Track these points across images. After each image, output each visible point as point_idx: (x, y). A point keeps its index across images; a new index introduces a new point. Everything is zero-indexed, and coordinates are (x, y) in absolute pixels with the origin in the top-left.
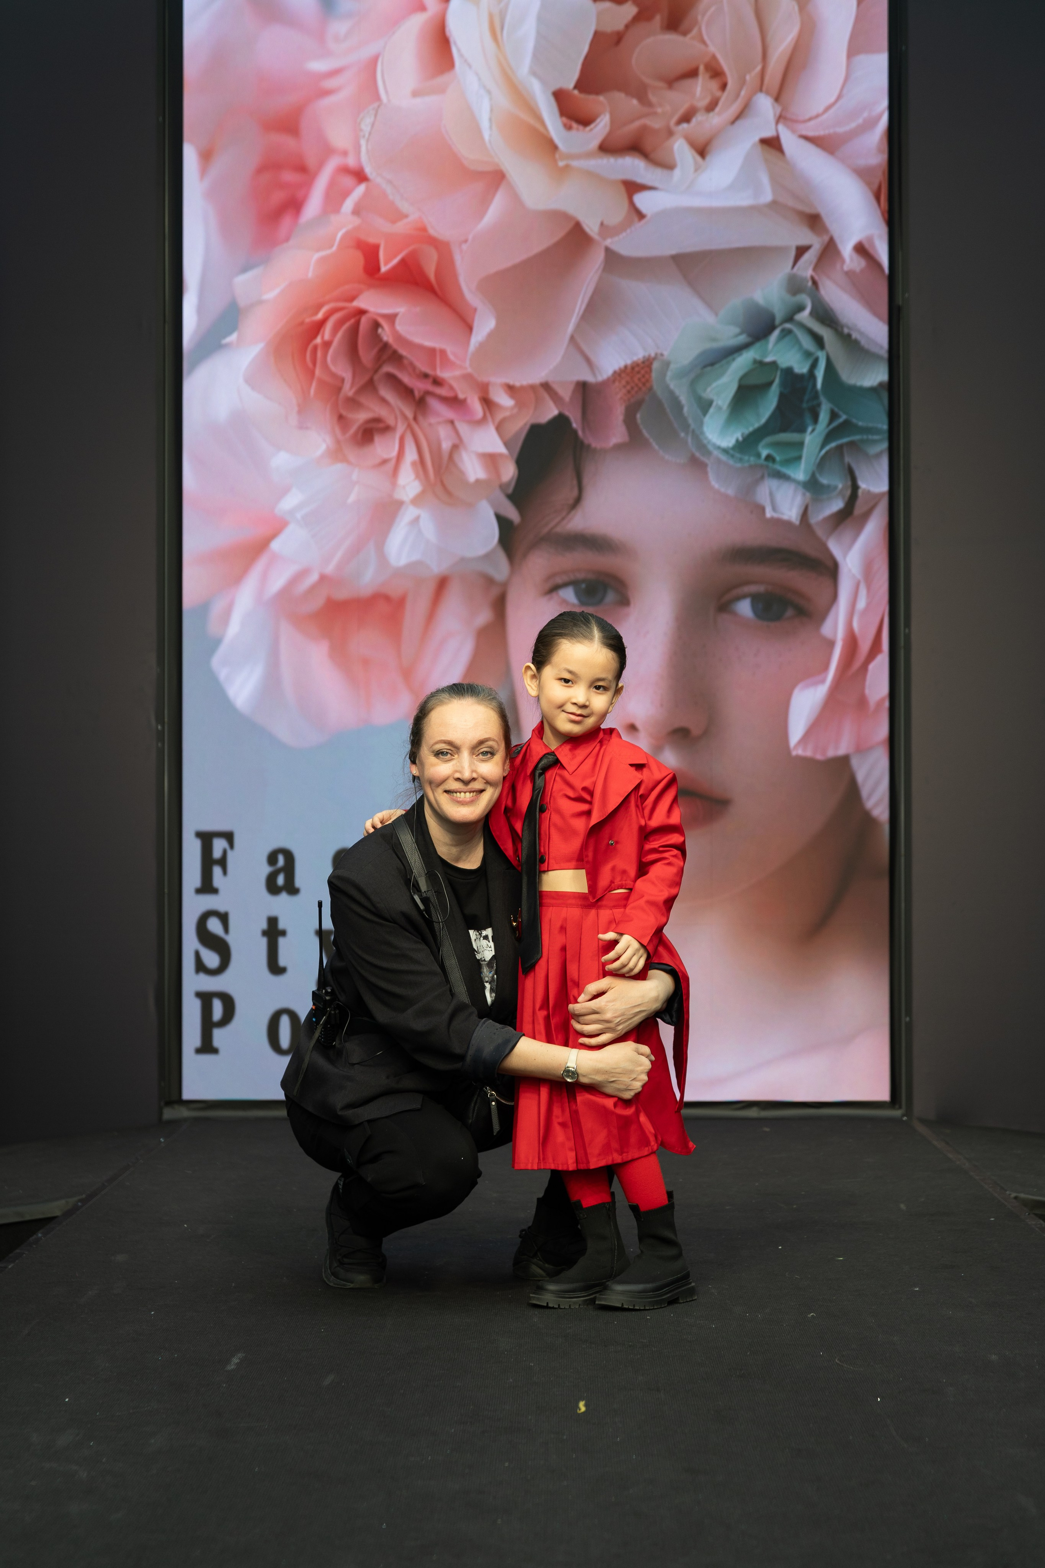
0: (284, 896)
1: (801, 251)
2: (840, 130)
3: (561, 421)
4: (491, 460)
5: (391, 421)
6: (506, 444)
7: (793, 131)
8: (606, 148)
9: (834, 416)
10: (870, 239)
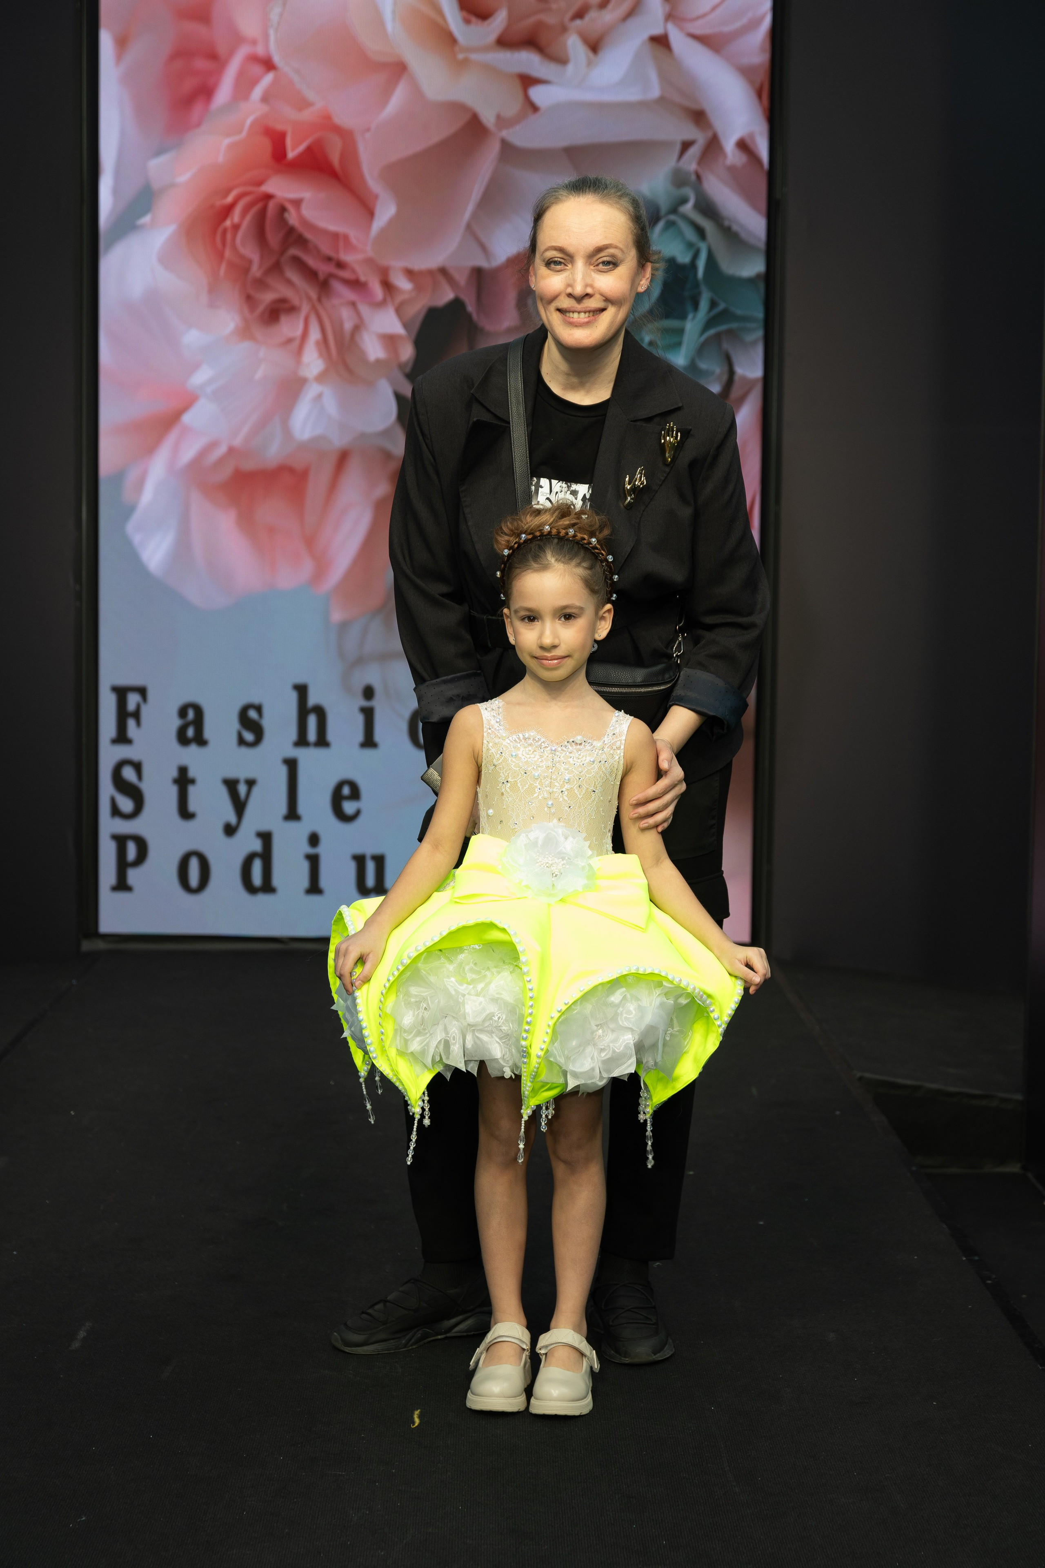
0: (193, 748)
1: (686, 146)
2: (727, 29)
3: (457, 305)
4: (390, 340)
5: (296, 301)
6: (406, 326)
7: (681, 29)
8: (504, 42)
9: (713, 304)
10: (752, 136)
